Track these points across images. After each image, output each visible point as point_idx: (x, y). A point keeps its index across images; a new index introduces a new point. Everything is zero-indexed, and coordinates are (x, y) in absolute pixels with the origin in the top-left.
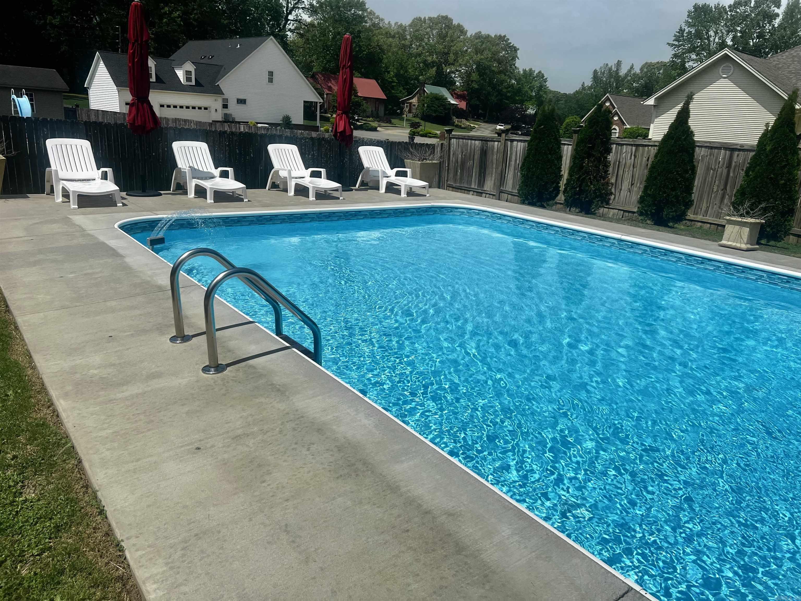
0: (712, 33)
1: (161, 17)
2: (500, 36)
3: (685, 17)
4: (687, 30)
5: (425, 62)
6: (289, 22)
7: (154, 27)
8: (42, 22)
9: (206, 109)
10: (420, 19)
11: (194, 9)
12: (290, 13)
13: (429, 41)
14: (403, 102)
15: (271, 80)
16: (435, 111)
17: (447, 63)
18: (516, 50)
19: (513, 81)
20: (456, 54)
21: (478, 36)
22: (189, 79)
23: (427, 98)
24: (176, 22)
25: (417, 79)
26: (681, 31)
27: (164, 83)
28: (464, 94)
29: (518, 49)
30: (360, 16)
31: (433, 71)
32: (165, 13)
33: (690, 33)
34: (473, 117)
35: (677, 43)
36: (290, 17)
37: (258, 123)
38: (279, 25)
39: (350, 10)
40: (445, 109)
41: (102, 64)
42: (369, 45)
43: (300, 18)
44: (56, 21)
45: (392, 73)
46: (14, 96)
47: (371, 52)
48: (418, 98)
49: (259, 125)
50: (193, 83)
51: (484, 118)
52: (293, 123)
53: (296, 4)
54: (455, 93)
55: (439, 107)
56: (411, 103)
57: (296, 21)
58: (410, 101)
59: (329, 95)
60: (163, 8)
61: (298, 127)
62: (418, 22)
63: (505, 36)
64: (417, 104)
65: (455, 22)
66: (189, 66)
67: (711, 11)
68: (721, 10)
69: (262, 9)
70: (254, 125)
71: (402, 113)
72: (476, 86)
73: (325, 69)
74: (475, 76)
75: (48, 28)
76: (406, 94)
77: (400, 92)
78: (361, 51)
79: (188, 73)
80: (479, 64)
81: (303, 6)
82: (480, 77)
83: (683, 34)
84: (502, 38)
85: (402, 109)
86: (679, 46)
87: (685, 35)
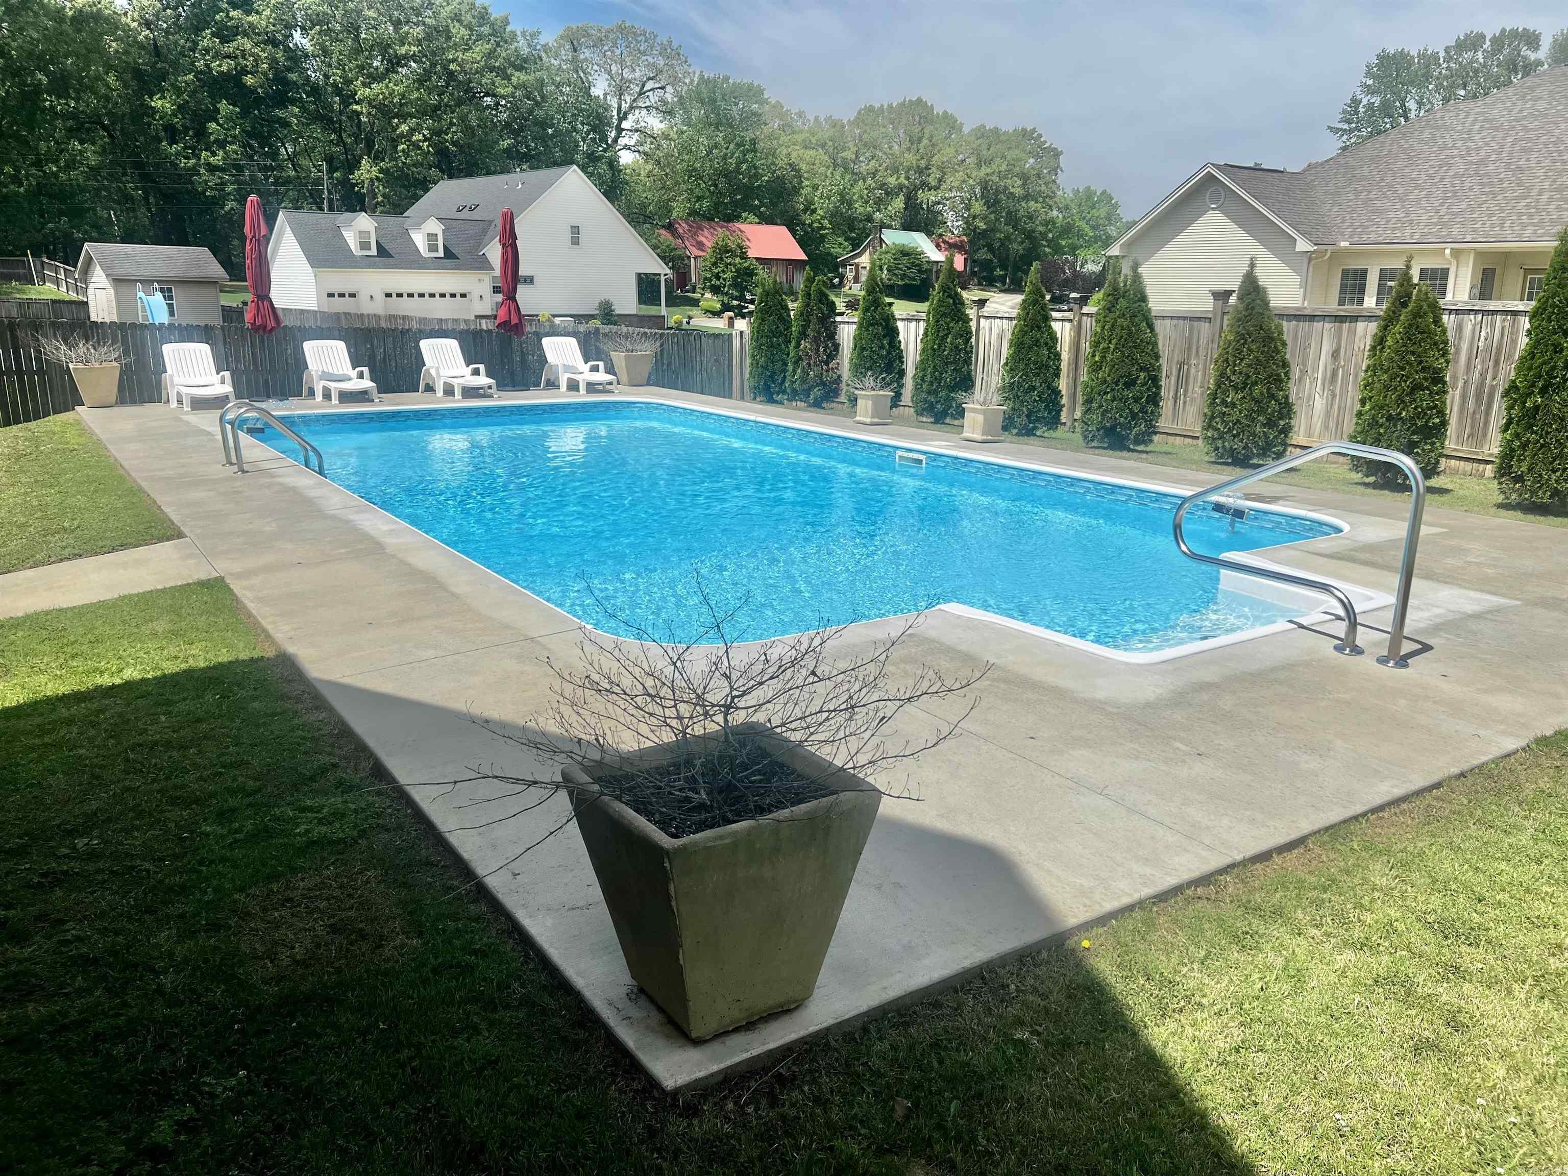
0: (1411, 105)
1: (394, 142)
2: (1024, 130)
3: (1360, 76)
4: (1365, 101)
5: (882, 186)
6: (624, 133)
7: (383, 160)
8: (193, 161)
9: (463, 296)
10: (870, 109)
11: (452, 124)
12: (625, 117)
13: (890, 148)
14: (844, 264)
15: (575, 241)
16: (904, 276)
17: (925, 185)
18: (1057, 154)
19: (1055, 213)
20: (942, 169)
21: (981, 133)
22: (433, 248)
23: (887, 253)
24: (420, 148)
25: (869, 218)
26: (1355, 102)
27: (389, 256)
28: (961, 242)
29: (1061, 153)
30: (754, 114)
31: (898, 203)
32: (402, 135)
33: (1370, 106)
34: (980, 284)
35: (1346, 126)
36: (625, 125)
37: (554, 316)
38: (604, 139)
39: (736, 104)
40: (920, 271)
41: (288, 232)
42: (773, 163)
43: (643, 124)
44: (217, 160)
45: (820, 212)
46: (141, 294)
47: (778, 177)
48: (871, 254)
49: (557, 320)
50: (441, 253)
51: (1004, 283)
52: (618, 312)
53: (634, 101)
54: (944, 242)
55: (909, 268)
56: (857, 265)
57: (637, 130)
58: (856, 261)
59: (699, 260)
60: (398, 126)
61: (627, 319)
62: (868, 115)
63: (1034, 130)
64: (868, 266)
65: (938, 110)
66: (434, 226)
67: (1410, 63)
68: (1429, 60)
69: (573, 115)
70: (549, 320)
71: (841, 284)
72: (982, 226)
73: (693, 213)
74: (978, 207)
75: (202, 171)
76: (850, 248)
77: (837, 247)
78: (757, 176)
79: (432, 237)
80: (985, 186)
81: (648, 104)
82: (988, 208)
83: (1357, 108)
84: (1026, 135)
85: (842, 277)
86: (1351, 131)
87: (1361, 110)
